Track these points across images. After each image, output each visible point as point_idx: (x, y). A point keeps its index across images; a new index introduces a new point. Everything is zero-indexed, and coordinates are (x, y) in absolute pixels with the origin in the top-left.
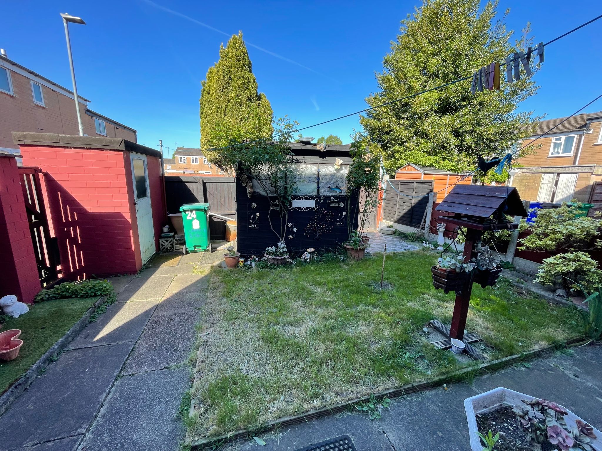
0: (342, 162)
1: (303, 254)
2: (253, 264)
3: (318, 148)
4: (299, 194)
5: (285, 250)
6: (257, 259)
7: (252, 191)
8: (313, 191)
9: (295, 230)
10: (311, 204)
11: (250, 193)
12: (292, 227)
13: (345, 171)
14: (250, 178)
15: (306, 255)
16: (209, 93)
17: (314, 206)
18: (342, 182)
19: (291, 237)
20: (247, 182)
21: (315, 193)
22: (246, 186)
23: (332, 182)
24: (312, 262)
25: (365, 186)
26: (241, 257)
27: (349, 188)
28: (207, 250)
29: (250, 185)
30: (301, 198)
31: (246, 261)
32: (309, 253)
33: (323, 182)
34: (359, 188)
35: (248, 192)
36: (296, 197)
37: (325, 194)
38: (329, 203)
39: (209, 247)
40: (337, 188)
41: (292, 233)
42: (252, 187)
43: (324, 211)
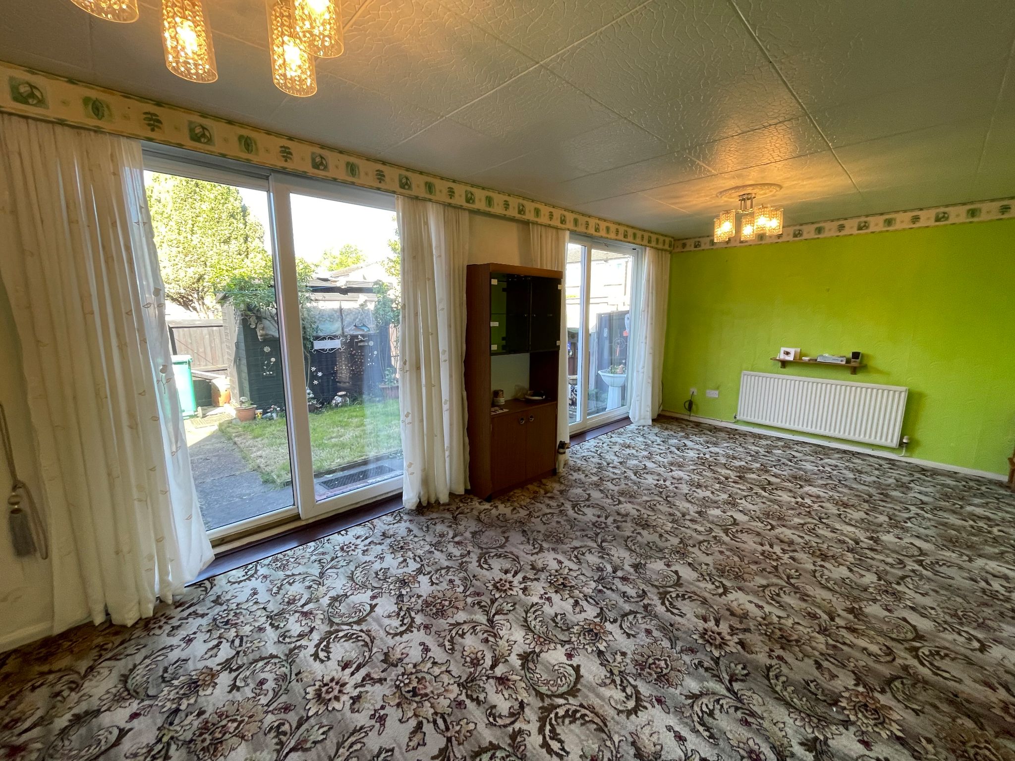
0: (366, 298)
1: (333, 398)
2: (274, 415)
3: (338, 284)
4: (321, 334)
5: (312, 395)
6: (278, 409)
7: (264, 333)
8: (337, 331)
9: (320, 374)
10: (336, 344)
11: (261, 336)
12: (316, 371)
13: (371, 306)
14: (259, 319)
15: (338, 399)
16: (159, 202)
17: (340, 346)
18: (369, 319)
19: (316, 382)
20: (256, 324)
21: (339, 333)
22: (256, 328)
23: (357, 320)
24: (344, 404)
25: (393, 322)
26: (257, 409)
27: (377, 325)
28: (196, 416)
29: (260, 326)
30: (324, 338)
31: (265, 413)
32: (341, 396)
33: (348, 320)
34: (387, 324)
35: (259, 334)
36: (317, 338)
37: (351, 333)
38: (357, 343)
39: (197, 411)
40: (364, 325)
41: (316, 378)
42: (263, 329)
43: (352, 351)
